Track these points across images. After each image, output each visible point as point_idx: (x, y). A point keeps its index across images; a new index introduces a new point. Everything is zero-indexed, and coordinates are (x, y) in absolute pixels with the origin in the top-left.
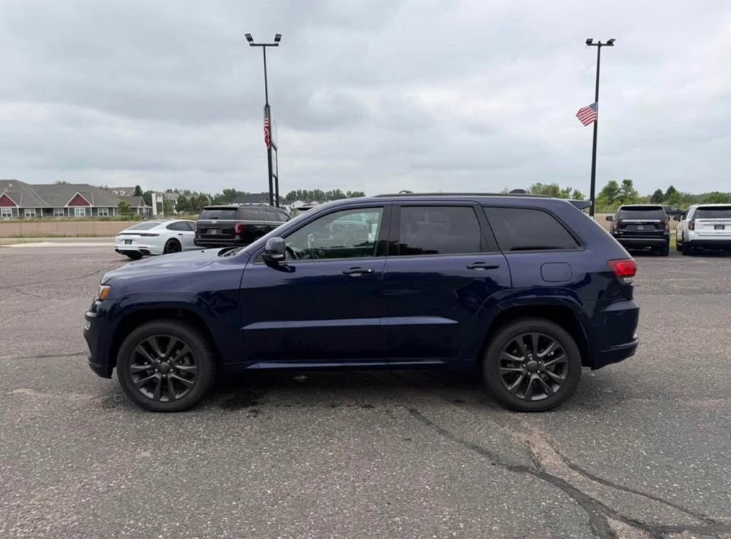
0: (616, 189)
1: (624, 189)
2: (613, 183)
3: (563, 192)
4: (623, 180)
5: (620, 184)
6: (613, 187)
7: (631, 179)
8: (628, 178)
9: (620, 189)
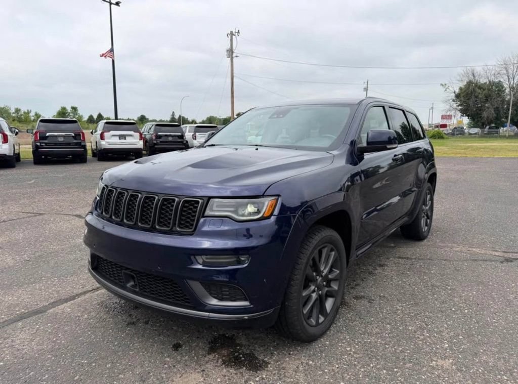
0: (67, 113)
1: (72, 113)
2: (64, 109)
3: (25, 113)
4: (70, 107)
5: (69, 109)
6: (64, 111)
7: (77, 106)
8: (74, 105)
9: (70, 113)
